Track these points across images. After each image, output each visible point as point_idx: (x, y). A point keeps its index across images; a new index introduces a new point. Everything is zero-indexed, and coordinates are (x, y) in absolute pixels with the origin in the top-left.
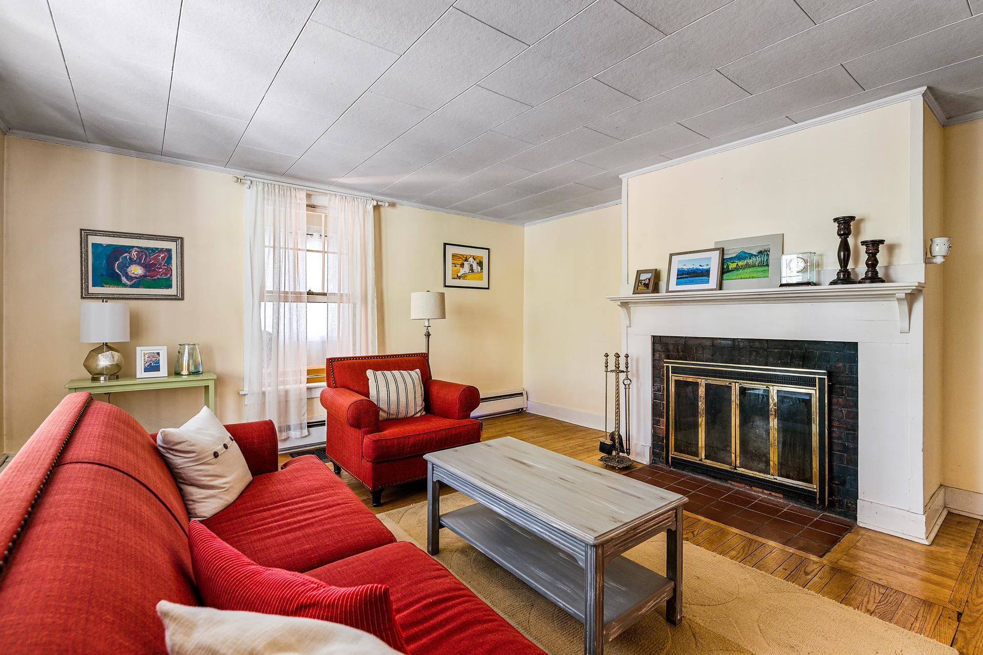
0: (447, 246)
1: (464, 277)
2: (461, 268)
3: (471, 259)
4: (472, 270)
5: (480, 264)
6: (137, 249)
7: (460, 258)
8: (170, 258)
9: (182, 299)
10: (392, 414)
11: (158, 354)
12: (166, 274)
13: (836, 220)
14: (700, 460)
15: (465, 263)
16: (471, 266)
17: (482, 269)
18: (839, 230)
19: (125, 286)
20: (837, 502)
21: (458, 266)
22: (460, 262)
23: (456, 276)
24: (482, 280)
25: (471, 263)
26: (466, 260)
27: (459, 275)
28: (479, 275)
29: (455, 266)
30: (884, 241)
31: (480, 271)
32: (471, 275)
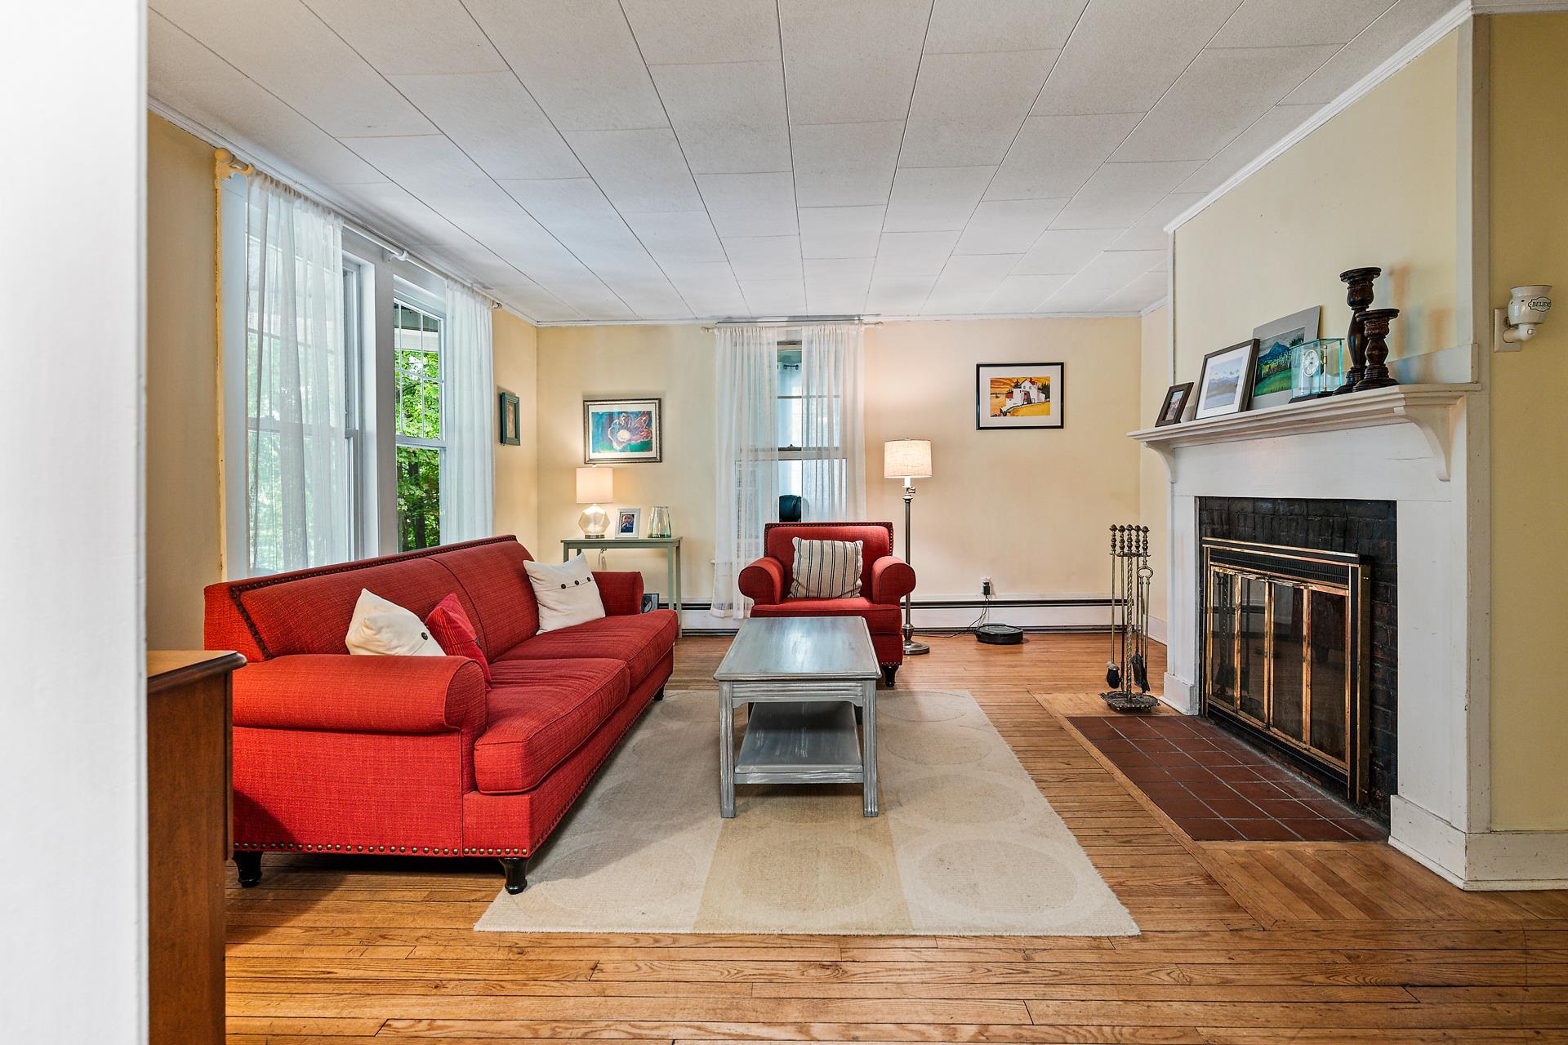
0: (981, 368)
1: (1013, 411)
2: (1008, 400)
3: (1027, 384)
4: (1028, 400)
5: (1045, 390)
6: (625, 415)
7: (1004, 384)
8: (650, 420)
9: (661, 461)
10: (812, 591)
11: (633, 515)
12: (647, 438)
13: (1345, 276)
14: (1233, 711)
15: (1014, 390)
16: (1027, 394)
17: (1048, 397)
18: (1351, 295)
19: (616, 450)
20: (1381, 801)
21: (1002, 397)
22: (1006, 390)
23: (999, 412)
24: (1049, 414)
25: (1027, 389)
26: (1017, 386)
27: (1004, 409)
28: (1043, 407)
29: (997, 397)
30: (1398, 311)
31: (1044, 400)
32: (1029, 408)
